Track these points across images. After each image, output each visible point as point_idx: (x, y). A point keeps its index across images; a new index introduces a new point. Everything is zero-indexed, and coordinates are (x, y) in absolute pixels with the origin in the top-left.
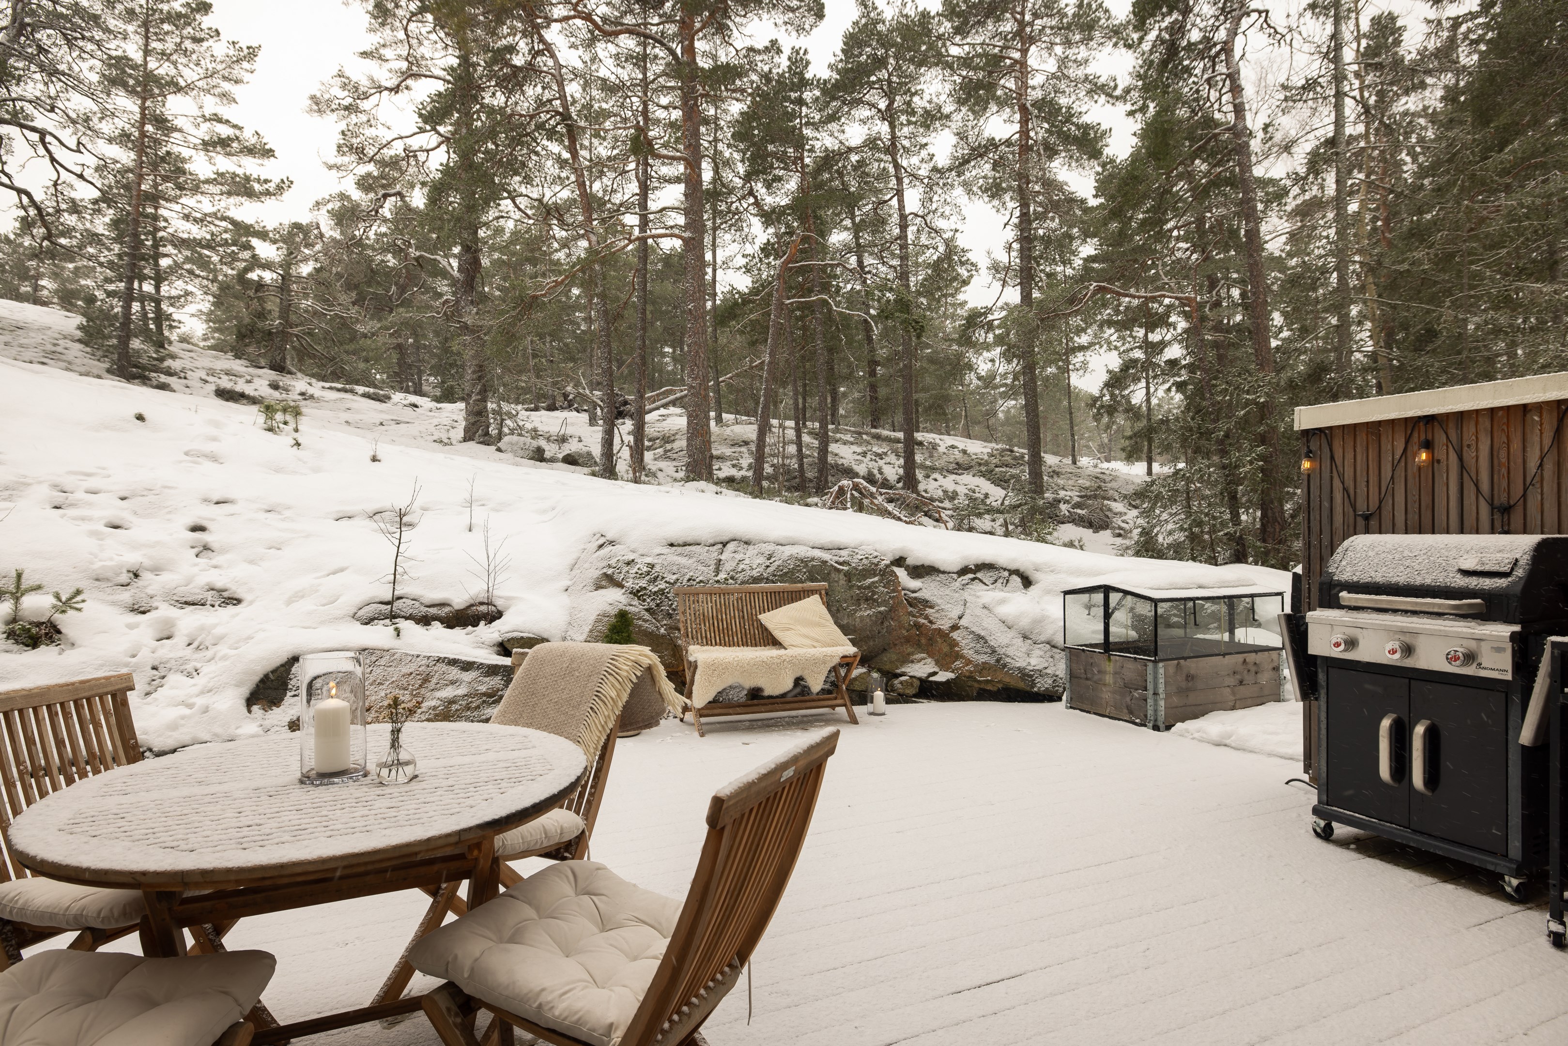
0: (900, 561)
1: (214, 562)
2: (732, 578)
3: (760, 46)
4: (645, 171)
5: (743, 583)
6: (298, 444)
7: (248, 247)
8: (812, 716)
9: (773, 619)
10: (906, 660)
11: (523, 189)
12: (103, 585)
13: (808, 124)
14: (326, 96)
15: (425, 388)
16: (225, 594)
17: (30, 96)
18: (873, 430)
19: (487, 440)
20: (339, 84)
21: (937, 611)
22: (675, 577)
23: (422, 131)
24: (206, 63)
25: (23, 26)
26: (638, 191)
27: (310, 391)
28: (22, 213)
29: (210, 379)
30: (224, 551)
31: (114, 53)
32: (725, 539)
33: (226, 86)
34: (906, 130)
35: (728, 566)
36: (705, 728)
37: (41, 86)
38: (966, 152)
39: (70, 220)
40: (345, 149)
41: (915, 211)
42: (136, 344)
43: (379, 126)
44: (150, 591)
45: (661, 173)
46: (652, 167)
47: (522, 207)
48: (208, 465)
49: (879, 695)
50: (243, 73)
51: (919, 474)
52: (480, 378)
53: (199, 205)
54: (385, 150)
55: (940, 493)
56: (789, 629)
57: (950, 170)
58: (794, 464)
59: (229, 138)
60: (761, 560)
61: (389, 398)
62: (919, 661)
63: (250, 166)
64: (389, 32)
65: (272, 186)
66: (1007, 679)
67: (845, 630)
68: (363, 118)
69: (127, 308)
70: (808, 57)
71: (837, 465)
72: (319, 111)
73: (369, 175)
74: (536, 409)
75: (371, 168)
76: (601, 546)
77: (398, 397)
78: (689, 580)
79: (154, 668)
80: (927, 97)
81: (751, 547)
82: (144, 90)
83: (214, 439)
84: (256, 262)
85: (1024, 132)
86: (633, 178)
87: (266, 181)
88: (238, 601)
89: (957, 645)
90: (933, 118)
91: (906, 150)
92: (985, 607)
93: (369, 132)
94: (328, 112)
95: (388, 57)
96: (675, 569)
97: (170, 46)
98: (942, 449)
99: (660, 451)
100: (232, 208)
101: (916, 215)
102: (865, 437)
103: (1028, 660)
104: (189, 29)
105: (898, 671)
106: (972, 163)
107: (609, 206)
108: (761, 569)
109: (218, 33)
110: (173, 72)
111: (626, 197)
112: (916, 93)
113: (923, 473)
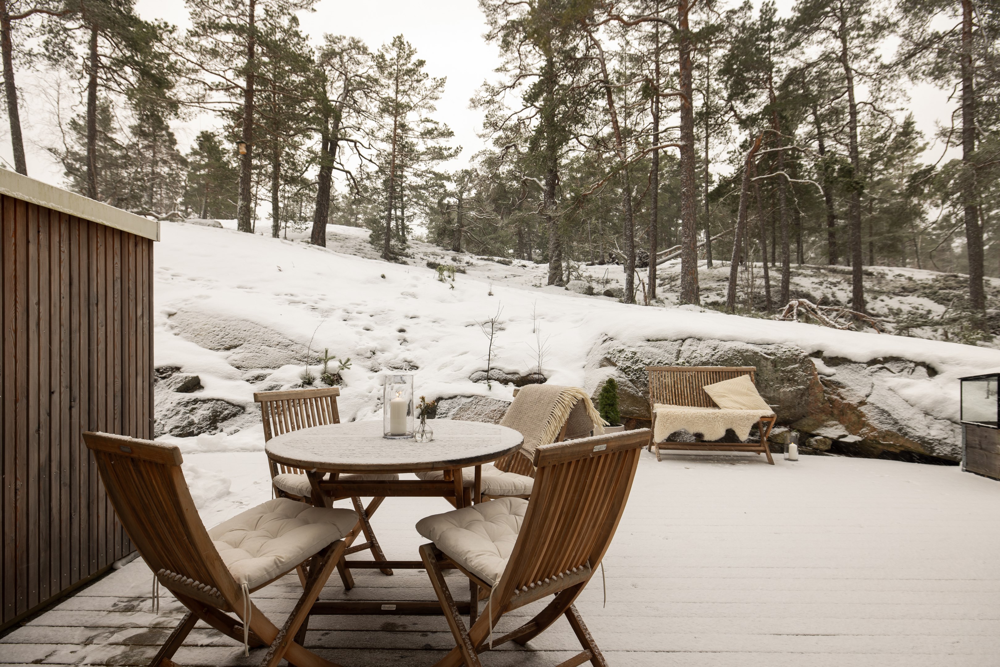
0: (818, 354)
1: (408, 348)
2: (688, 362)
3: (737, 8)
4: (657, 107)
5: (695, 365)
6: (453, 287)
7: (442, 186)
8: (741, 456)
9: (712, 390)
10: (821, 424)
11: (582, 132)
12: (360, 357)
13: (774, 53)
14: (478, 98)
15: (534, 256)
16: (412, 364)
17: (350, 125)
18: (831, 266)
19: (561, 283)
20: (485, 89)
21: (848, 391)
22: (649, 360)
23: (527, 107)
24: (423, 93)
25: (348, 91)
26: (653, 121)
27: (471, 261)
28: (348, 182)
29: (425, 258)
30: (412, 342)
31: (384, 96)
32: (684, 336)
33: (432, 102)
34: (856, 42)
35: (685, 354)
36: (661, 456)
37: (355, 119)
38: (911, 48)
39: (367, 183)
40: (488, 125)
41: (865, 101)
42: (393, 242)
43: (505, 109)
44: (379, 361)
45: (668, 107)
46: (662, 103)
47: (582, 142)
48: (410, 299)
49: (793, 447)
50: (439, 93)
51: (867, 297)
52: (556, 247)
53: (420, 167)
54: (508, 122)
55: (886, 310)
56: (724, 396)
57: (897, 64)
58: (763, 292)
59: (432, 129)
60: (709, 351)
61: (511, 263)
62: (832, 426)
63: (443, 142)
64: (510, 54)
65: (452, 151)
66: (908, 445)
67: (769, 400)
68: (496, 106)
69: (389, 224)
70: (775, 6)
71: (797, 291)
72: (475, 106)
73: (500, 138)
74: (592, 264)
75: (501, 133)
76: (605, 341)
77: (516, 262)
78: (658, 363)
79: (379, 399)
80: (874, 13)
81: (702, 342)
82: (396, 112)
83: (415, 286)
84: (447, 194)
85: (968, 22)
86: (650, 113)
87: (449, 149)
88: (417, 368)
89: (864, 416)
90: (882, 28)
91: (857, 56)
92: (890, 389)
93: (500, 113)
94: (479, 106)
95: (509, 69)
96: (649, 355)
97: (407, 87)
98: (890, 277)
99: (668, 286)
100: (435, 166)
101: (866, 104)
102: (822, 271)
103: (928, 431)
104: (415, 77)
105: (814, 432)
106: (918, 55)
107: (635, 133)
108: (708, 357)
109: (427, 75)
110: (408, 100)
111: (645, 126)
112: (865, 12)
113: (871, 295)
